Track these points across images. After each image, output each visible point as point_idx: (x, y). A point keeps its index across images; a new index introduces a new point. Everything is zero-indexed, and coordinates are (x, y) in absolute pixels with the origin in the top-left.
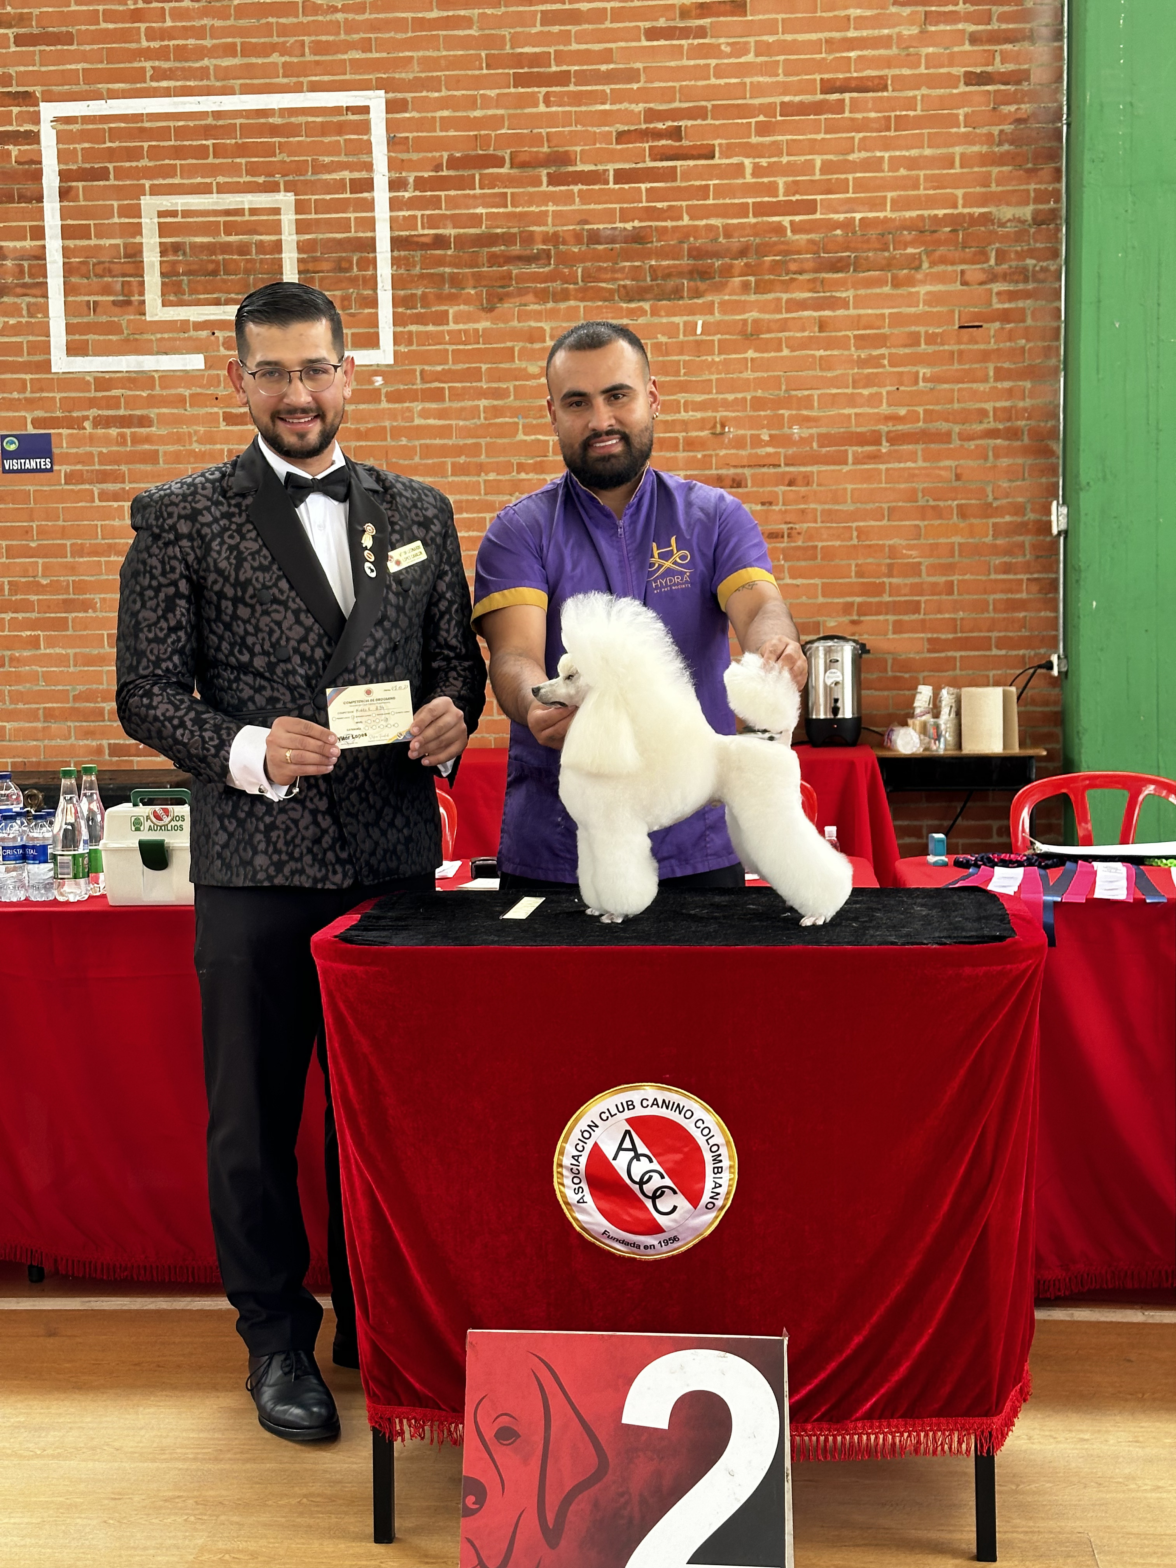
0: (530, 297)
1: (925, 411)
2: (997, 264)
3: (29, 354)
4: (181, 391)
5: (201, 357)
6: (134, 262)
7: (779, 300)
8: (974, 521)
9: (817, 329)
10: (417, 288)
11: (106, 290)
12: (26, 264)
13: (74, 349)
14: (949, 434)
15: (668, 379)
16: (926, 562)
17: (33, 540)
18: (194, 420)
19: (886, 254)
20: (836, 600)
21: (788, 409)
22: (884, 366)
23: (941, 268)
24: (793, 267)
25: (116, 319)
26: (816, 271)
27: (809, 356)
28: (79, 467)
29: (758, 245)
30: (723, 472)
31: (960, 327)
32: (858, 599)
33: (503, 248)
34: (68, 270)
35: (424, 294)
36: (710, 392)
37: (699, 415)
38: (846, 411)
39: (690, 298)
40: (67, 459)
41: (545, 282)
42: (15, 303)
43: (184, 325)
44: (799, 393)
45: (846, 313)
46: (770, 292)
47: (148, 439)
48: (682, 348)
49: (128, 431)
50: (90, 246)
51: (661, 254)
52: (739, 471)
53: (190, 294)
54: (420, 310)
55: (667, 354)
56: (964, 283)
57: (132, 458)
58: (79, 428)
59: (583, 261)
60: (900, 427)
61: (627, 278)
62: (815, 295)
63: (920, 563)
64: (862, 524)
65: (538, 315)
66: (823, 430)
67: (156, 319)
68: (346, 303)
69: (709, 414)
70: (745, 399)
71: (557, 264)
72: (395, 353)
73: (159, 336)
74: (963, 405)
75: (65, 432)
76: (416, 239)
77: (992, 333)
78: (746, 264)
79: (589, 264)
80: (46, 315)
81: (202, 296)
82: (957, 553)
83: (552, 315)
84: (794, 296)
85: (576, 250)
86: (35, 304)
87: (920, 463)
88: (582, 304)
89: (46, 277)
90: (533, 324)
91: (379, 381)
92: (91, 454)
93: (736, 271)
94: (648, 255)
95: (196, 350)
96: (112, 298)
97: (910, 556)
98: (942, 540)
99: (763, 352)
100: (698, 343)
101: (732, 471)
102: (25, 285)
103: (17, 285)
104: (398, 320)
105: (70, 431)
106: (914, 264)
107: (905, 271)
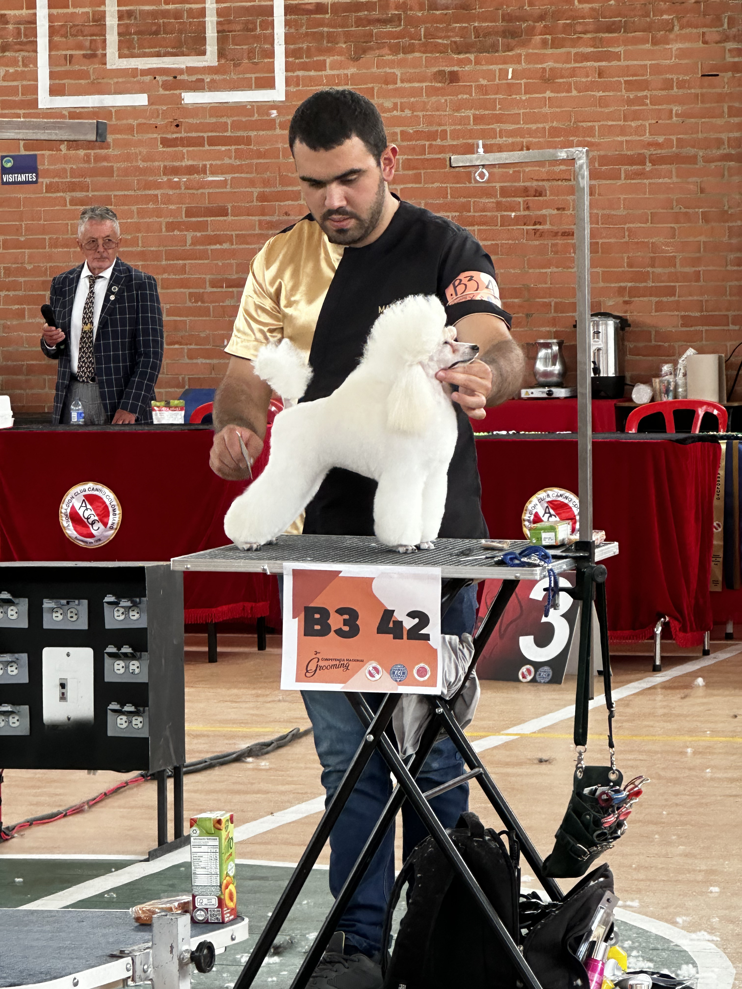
0: (386, 50)
1: (677, 139)
2: (729, 28)
3: (22, 94)
4: (130, 121)
5: (145, 96)
6: (99, 25)
7: (569, 53)
8: (714, 224)
9: (597, 75)
10: (303, 43)
11: (80, 47)
12: (22, 27)
13: (54, 91)
14: (695, 157)
15: (487, 112)
16: (680, 256)
17: (21, 235)
18: (140, 143)
19: (648, 19)
20: (613, 285)
21: (577, 136)
22: (647, 105)
23: (688, 30)
24: (579, 28)
25: (85, 68)
26: (597, 31)
27: (591, 96)
28: (56, 180)
29: (554, 12)
30: (528, 184)
31: (702, 76)
32: (630, 284)
33: (366, 13)
34: (52, 31)
35: (308, 48)
36: (519, 123)
37: (510, 140)
38: (619, 139)
39: (504, 52)
40: (47, 173)
41: (397, 38)
42: (15, 57)
43: (134, 72)
44: (584, 124)
45: (619, 63)
46: (562, 47)
47: (106, 158)
48: (497, 89)
49: (92, 152)
50: (67, 13)
51: (482, 18)
52: (541, 183)
53: (139, 49)
54: (305, 60)
55: (486, 94)
56: (705, 42)
57: (95, 173)
58: (57, 150)
59: (424, 22)
60: (659, 152)
61: (457, 36)
62: (596, 50)
63: (675, 257)
64: (631, 225)
65: (391, 64)
66: (602, 153)
67: (114, 67)
68: (251, 55)
69: (519, 139)
70: (544, 128)
71: (406, 25)
72: (287, 92)
73: (116, 80)
74: (705, 135)
75: (47, 153)
76: (303, 7)
77: (726, 80)
78: (545, 26)
79: (429, 25)
80: (36, 64)
81: (147, 50)
82: (702, 249)
83: (401, 64)
84: (581, 50)
85: (420, 15)
86: (29, 57)
87: (675, 179)
88: (424, 55)
89: (36, 37)
90: (388, 70)
91: (274, 113)
92: (65, 170)
93: (538, 30)
94: (472, 19)
95: (142, 92)
96: (82, 52)
97: (667, 252)
98: (691, 239)
99: (558, 93)
100: (509, 85)
101: (535, 184)
102: (21, 43)
103: (16, 43)
104: (289, 68)
105: (51, 152)
106: (669, 27)
107: (661, 33)
